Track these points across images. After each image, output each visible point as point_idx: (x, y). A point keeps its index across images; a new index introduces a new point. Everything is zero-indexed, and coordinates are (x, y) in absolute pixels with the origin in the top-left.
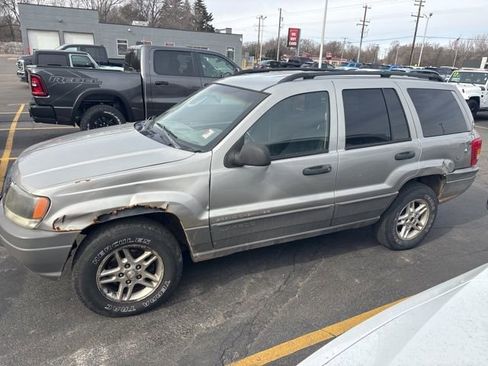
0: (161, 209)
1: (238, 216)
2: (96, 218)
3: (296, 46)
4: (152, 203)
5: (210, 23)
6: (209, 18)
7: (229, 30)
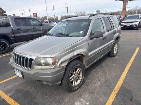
0: (82, 54)
1: (94, 53)
2: (69, 60)
3: (37, 18)
4: (80, 53)
5: (5, 14)
6: (5, 12)
7: (14, 15)
